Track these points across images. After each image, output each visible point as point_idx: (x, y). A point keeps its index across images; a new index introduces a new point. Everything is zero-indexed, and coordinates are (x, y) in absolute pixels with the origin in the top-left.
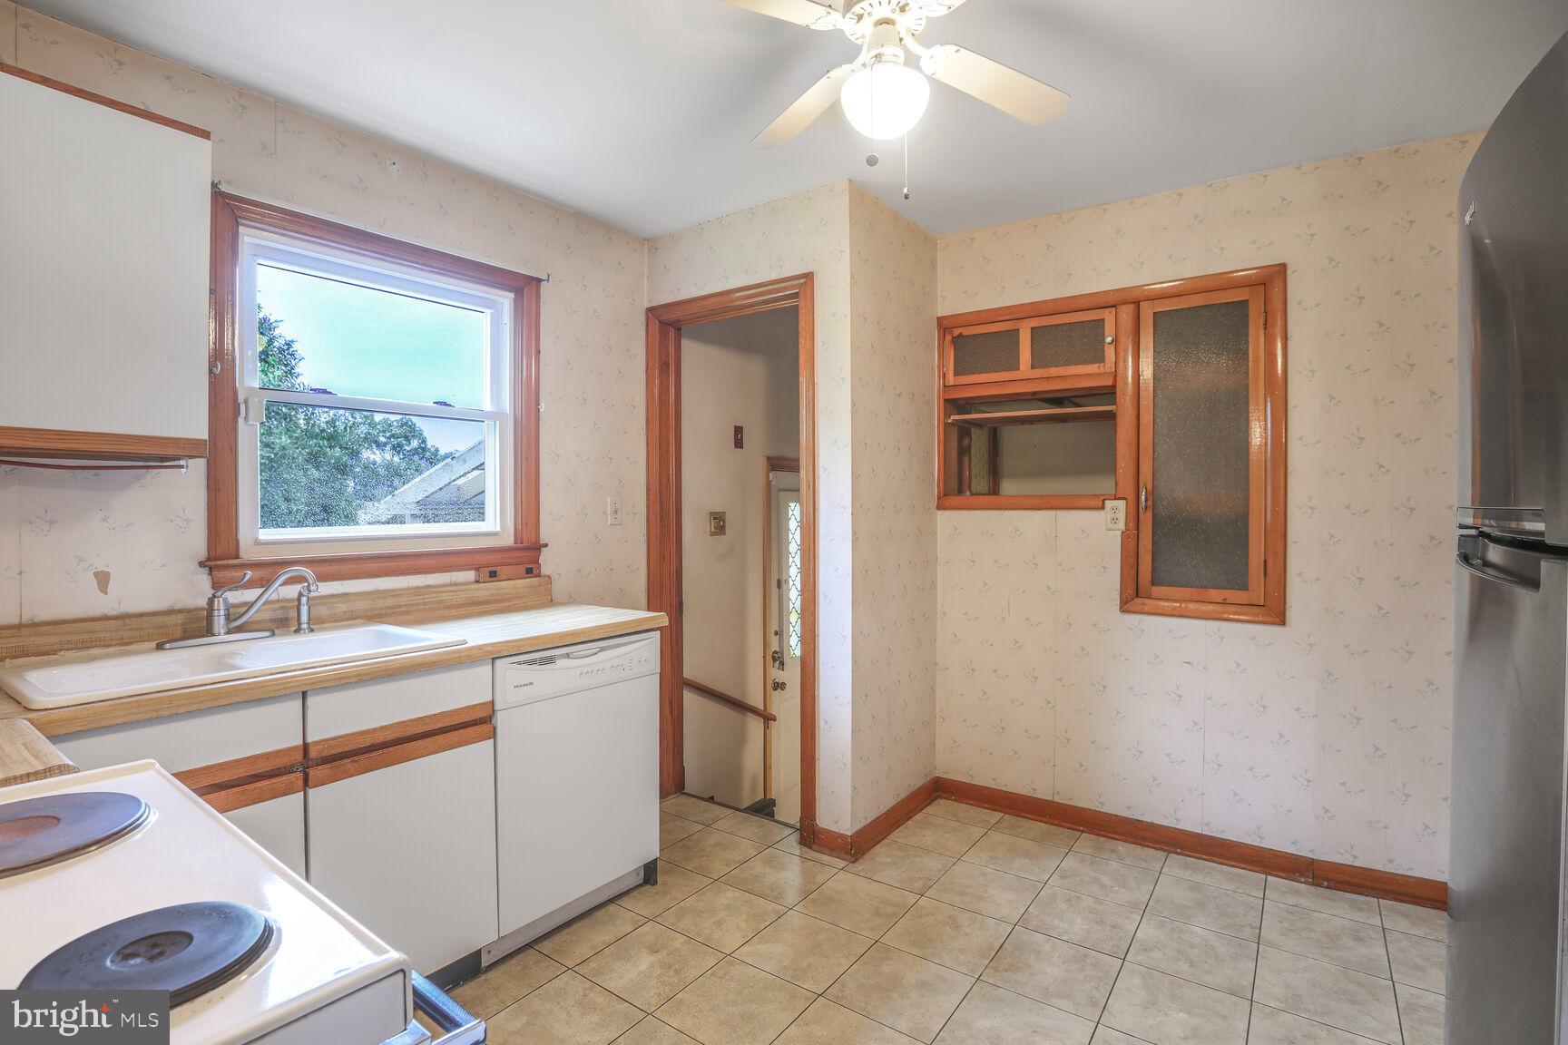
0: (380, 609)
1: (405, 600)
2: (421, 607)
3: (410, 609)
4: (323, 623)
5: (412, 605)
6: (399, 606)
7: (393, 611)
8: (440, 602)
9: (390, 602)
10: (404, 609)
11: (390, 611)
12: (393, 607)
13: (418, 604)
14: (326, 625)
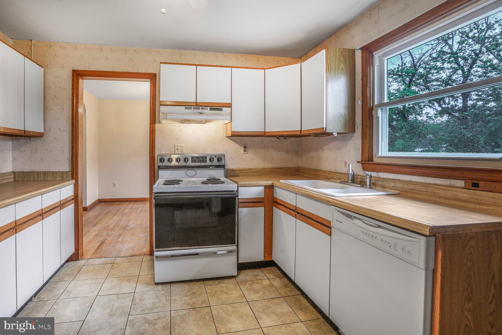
0: (406, 189)
1: (417, 187)
2: (425, 193)
3: (419, 192)
4: (386, 188)
5: (420, 191)
6: (414, 190)
7: (411, 191)
8: (435, 193)
9: (410, 187)
10: (416, 191)
11: (410, 191)
12: (411, 189)
13: (423, 191)
14: (386, 190)
